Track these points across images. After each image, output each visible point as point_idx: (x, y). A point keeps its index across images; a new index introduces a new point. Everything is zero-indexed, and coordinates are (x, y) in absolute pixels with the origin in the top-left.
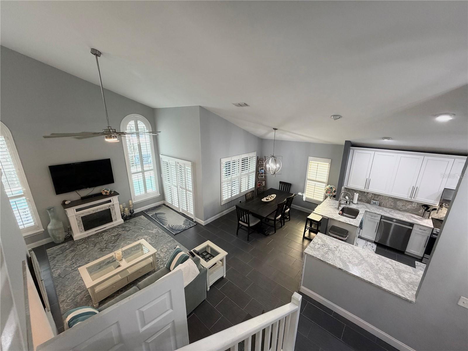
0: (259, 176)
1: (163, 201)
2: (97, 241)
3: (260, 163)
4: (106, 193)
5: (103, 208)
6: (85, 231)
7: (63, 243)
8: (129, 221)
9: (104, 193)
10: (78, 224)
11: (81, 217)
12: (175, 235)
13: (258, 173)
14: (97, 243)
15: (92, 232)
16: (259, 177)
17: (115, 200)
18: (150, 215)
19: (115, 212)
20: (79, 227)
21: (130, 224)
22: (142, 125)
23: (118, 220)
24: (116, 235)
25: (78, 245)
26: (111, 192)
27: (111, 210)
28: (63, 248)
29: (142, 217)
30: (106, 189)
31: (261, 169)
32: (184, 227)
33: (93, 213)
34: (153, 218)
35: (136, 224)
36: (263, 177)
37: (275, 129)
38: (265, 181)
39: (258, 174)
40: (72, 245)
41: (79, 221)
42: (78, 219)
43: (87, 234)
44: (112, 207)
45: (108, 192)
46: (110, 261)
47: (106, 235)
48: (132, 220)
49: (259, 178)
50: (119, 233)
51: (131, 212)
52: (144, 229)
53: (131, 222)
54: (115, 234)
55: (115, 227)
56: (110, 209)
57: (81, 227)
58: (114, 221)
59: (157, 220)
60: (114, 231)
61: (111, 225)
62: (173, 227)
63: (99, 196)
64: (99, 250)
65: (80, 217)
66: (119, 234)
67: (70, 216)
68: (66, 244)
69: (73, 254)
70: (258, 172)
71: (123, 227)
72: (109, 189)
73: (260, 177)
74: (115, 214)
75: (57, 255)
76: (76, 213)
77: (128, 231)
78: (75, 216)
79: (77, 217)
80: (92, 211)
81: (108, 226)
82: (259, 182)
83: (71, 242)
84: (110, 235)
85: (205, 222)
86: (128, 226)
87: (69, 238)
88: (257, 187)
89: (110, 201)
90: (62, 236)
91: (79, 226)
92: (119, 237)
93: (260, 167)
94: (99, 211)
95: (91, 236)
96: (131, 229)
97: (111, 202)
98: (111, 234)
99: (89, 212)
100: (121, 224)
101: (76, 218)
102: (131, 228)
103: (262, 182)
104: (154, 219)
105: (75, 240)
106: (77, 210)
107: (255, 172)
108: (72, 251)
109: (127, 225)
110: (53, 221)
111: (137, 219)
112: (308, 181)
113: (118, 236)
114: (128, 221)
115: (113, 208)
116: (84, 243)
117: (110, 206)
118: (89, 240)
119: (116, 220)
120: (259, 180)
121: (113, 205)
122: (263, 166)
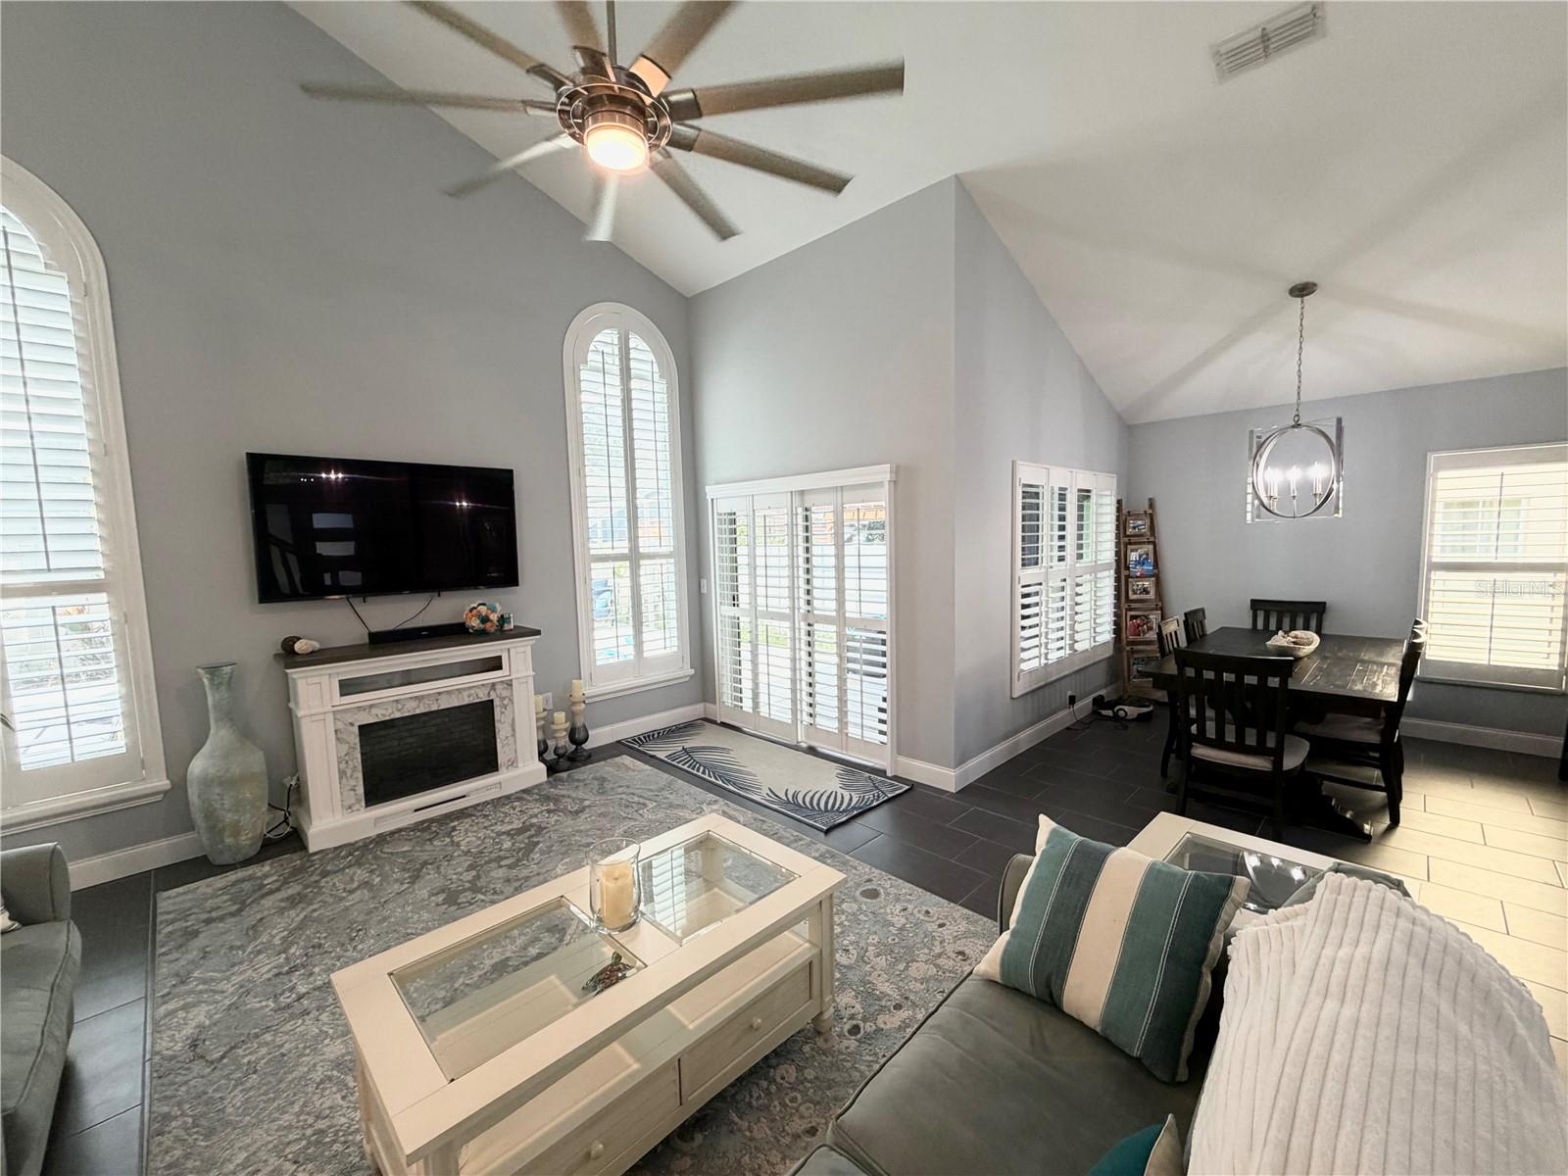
0: (1130, 585)
1: (700, 706)
2: (425, 857)
3: (1134, 529)
4: (485, 620)
5: (466, 694)
6: (367, 806)
7: (247, 863)
8: (569, 776)
9: (475, 623)
10: (339, 763)
11: (360, 727)
12: (827, 832)
13: (1124, 573)
14: (425, 863)
15: (401, 811)
16: (1130, 593)
17: (518, 656)
18: (662, 755)
19: (513, 719)
20: (344, 780)
21: (577, 787)
22: (645, 357)
24: (520, 831)
25: (325, 874)
26: (503, 620)
27: (497, 711)
28: (246, 886)
29: (626, 760)
30: (484, 604)
31: (1136, 554)
32: (855, 800)
33: (418, 712)
34: (680, 765)
35: (607, 785)
36: (1147, 593)
37: (1302, 290)
38: (1162, 609)
39: (1128, 577)
40: (296, 872)
41: (345, 748)
42: (344, 736)
43: (377, 820)
44: (505, 693)
45: (494, 617)
46: (507, 959)
47: (466, 831)
48: (585, 772)
49: (1132, 597)
50: (534, 820)
51: (577, 736)
52: (651, 805)
53: (578, 780)
54: (515, 826)
55: (508, 797)
56: (492, 701)
57: (353, 783)
58: (502, 769)
59: (704, 773)
60: (506, 815)
61: (488, 788)
62: (795, 796)
63: (455, 633)
64: (441, 898)
65: (352, 724)
66: (532, 825)
67: (307, 712)
68: (267, 868)
69: (295, 916)
70: (1127, 568)
71: (547, 798)
72: (497, 605)
73: (1135, 593)
74: (514, 730)
75: (208, 922)
76: (338, 700)
77: (577, 812)
78: (330, 717)
79: (340, 725)
80: (414, 704)
81: (475, 789)
82: (1133, 617)
83: (295, 860)
84: (485, 828)
85: (959, 770)
86: (570, 792)
87: (286, 841)
88: (1127, 638)
89: (495, 664)
90: (252, 823)
91: (342, 774)
92: (535, 840)
93: (1133, 547)
94: (445, 704)
95: (392, 833)
96: (589, 806)
97: (501, 667)
98: (496, 824)
99: (397, 701)
100: (534, 787)
101: (336, 731)
102: (587, 803)
103: (1146, 617)
104: (685, 767)
105: (311, 851)
106: (348, 687)
107: (1114, 566)
108: (294, 902)
109: (561, 790)
110: (219, 735)
111: (603, 768)
112: (1436, 575)
113: (532, 836)
114: (564, 775)
115: (506, 702)
116: (359, 864)
117: (493, 685)
118: (385, 850)
119: (513, 763)
120: (1133, 605)
121: (509, 684)
122: (1149, 543)
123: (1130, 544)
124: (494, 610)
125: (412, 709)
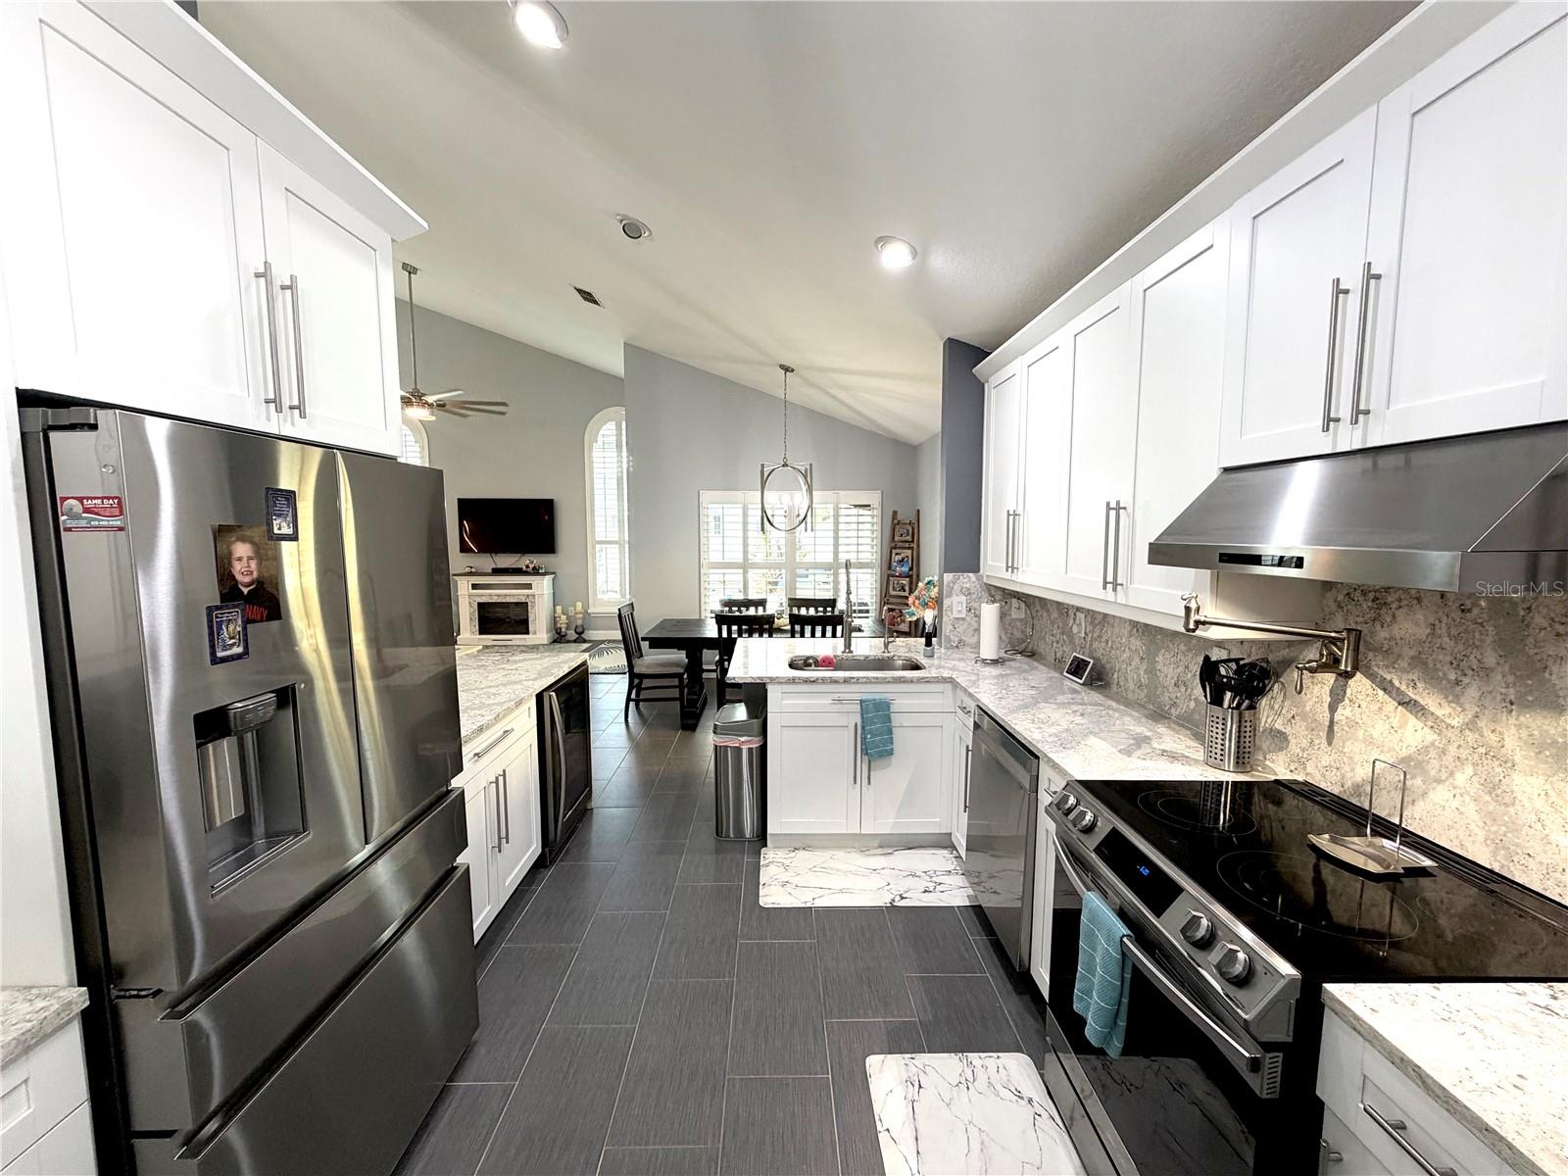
0: (891, 583)
3: (902, 535)
4: (528, 567)
5: (517, 597)
6: (479, 633)
10: (471, 615)
11: (478, 603)
13: (888, 572)
15: (487, 639)
16: (891, 588)
17: (542, 587)
19: (536, 613)
20: (472, 622)
23: (540, 632)
26: (538, 567)
27: (530, 608)
30: (530, 560)
31: (899, 557)
33: (497, 601)
36: (904, 591)
39: (889, 576)
41: (473, 610)
42: (473, 605)
43: (481, 639)
44: (533, 601)
45: (531, 566)
49: (891, 592)
51: (579, 631)
56: (527, 602)
57: (475, 624)
58: (530, 634)
61: (524, 639)
63: (518, 571)
65: (475, 601)
67: (459, 593)
70: (890, 568)
72: (536, 561)
73: (894, 589)
74: (536, 618)
76: (471, 590)
78: (468, 597)
79: (471, 601)
80: (496, 598)
81: (517, 639)
89: (529, 586)
91: (471, 619)
93: (898, 551)
94: (508, 600)
97: (531, 588)
99: (491, 595)
103: (900, 611)
106: (475, 586)
115: (533, 604)
117: (528, 596)
119: (535, 633)
120: (892, 600)
121: (534, 596)
122: (909, 548)
123: (895, 548)
124: (532, 563)
125: (495, 600)
